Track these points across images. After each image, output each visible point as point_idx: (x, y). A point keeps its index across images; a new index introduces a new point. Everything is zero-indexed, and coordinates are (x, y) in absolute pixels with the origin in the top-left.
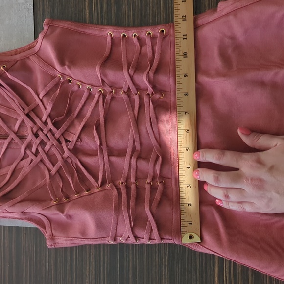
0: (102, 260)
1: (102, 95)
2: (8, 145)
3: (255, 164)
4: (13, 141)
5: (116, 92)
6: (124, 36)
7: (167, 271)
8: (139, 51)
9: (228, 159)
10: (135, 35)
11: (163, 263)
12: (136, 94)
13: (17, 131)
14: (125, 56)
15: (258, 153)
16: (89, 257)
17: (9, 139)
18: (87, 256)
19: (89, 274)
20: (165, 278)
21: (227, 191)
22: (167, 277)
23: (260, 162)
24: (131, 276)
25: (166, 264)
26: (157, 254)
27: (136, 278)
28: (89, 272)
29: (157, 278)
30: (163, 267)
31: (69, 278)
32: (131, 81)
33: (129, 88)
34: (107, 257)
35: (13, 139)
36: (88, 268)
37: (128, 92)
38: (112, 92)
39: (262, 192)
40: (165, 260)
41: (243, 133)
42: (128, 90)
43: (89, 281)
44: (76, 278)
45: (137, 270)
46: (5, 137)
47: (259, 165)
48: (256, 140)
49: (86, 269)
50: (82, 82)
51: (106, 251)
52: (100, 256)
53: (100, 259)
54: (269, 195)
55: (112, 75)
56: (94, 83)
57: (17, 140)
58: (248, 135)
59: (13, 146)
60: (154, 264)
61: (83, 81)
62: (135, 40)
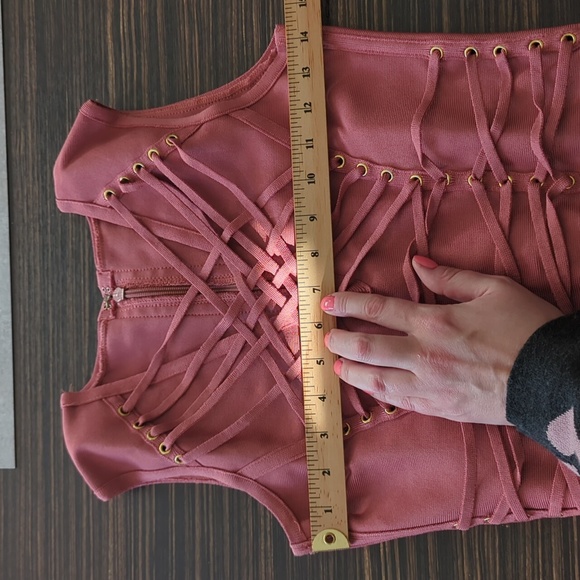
0: (140, 528)
1: (419, 188)
2: (189, 308)
3: (439, 325)
4: (199, 299)
5: (453, 180)
6: (472, 52)
7: (269, 544)
8: (509, 85)
9: (390, 314)
10: (499, 51)
11: (262, 528)
12: (505, 182)
13: (209, 277)
14: (479, 96)
15: (449, 305)
16: (114, 524)
17: (190, 295)
18: (111, 522)
19: (114, 559)
20: (266, 558)
21: (381, 376)
22: (271, 555)
23: (449, 322)
24: (198, 556)
25: (268, 529)
26: (250, 511)
27: (209, 559)
28: (114, 554)
29: (251, 558)
30: (263, 534)
31: (72, 569)
32: (494, 152)
33: (488, 170)
34: (151, 522)
35: (199, 293)
36: (111, 546)
37: (485, 179)
38: (443, 179)
39: (449, 382)
40: (265, 522)
41: (421, 266)
42: (484, 175)
43: (114, 572)
44: (88, 567)
45: (211, 544)
46: (182, 289)
47: (447, 328)
48: (448, 277)
49: (107, 548)
50: (371, 162)
51: (147, 510)
52: (136, 520)
53: (136, 527)
54: (461, 387)
55: (448, 142)
56: (400, 162)
57: (208, 296)
58: (430, 269)
59: (199, 310)
60: (244, 530)
61: (375, 160)
62: (500, 60)
